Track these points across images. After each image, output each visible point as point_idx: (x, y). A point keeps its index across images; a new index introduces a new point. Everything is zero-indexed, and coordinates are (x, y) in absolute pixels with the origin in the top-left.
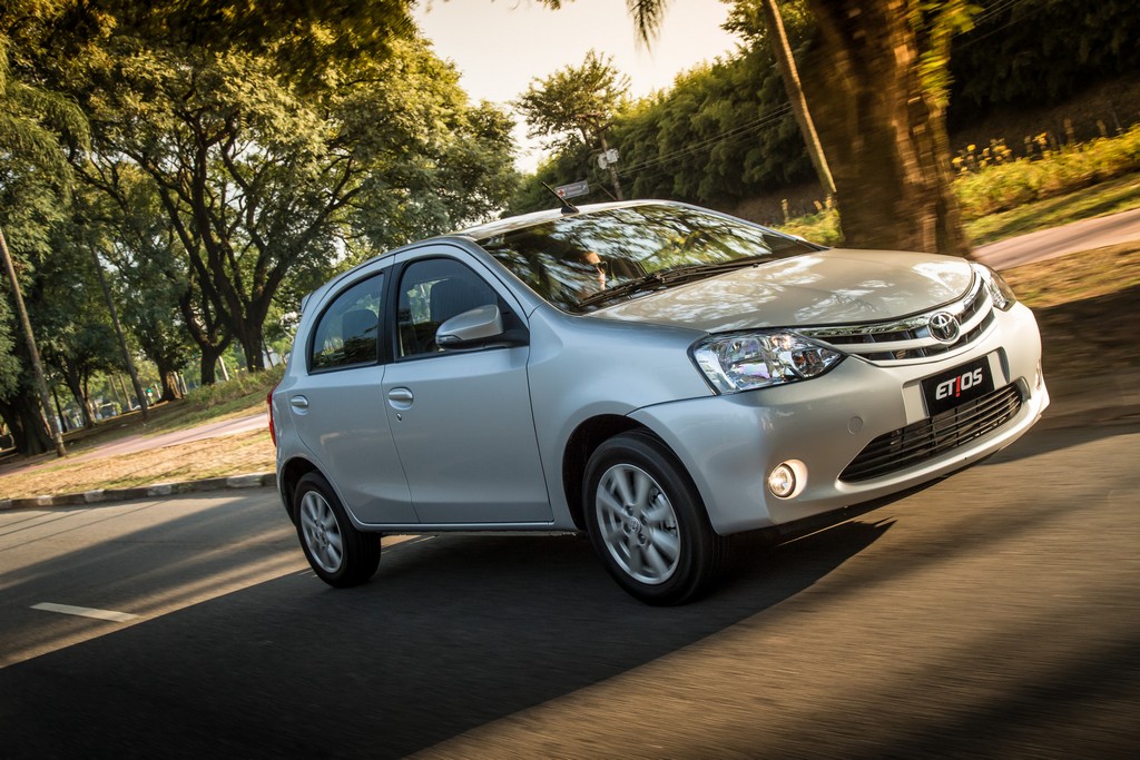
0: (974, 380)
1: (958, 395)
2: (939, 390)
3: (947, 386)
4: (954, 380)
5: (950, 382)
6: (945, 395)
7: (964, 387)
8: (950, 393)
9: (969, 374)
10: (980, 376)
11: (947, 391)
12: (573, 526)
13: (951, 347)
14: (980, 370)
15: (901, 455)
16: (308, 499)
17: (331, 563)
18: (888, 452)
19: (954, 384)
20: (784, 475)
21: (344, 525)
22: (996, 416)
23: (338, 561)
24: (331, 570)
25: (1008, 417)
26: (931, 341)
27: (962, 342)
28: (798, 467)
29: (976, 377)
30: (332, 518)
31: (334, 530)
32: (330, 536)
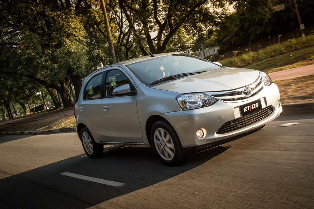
0: (256, 106)
1: (251, 110)
2: (245, 109)
3: (247, 108)
4: (250, 106)
5: (248, 107)
6: (247, 110)
7: (252, 108)
8: (248, 110)
9: (254, 104)
10: (258, 105)
11: (247, 109)
12: (149, 144)
13: (249, 97)
14: (258, 103)
15: (234, 127)
16: (84, 134)
17: (90, 152)
18: (230, 126)
19: (250, 107)
20: (201, 132)
21: (93, 142)
22: (264, 115)
23: (92, 151)
24: (90, 154)
25: (268, 115)
26: (243, 95)
27: (253, 95)
28: (204, 130)
29: (256, 105)
30: (90, 139)
31: (91, 143)
32: (90, 144)
